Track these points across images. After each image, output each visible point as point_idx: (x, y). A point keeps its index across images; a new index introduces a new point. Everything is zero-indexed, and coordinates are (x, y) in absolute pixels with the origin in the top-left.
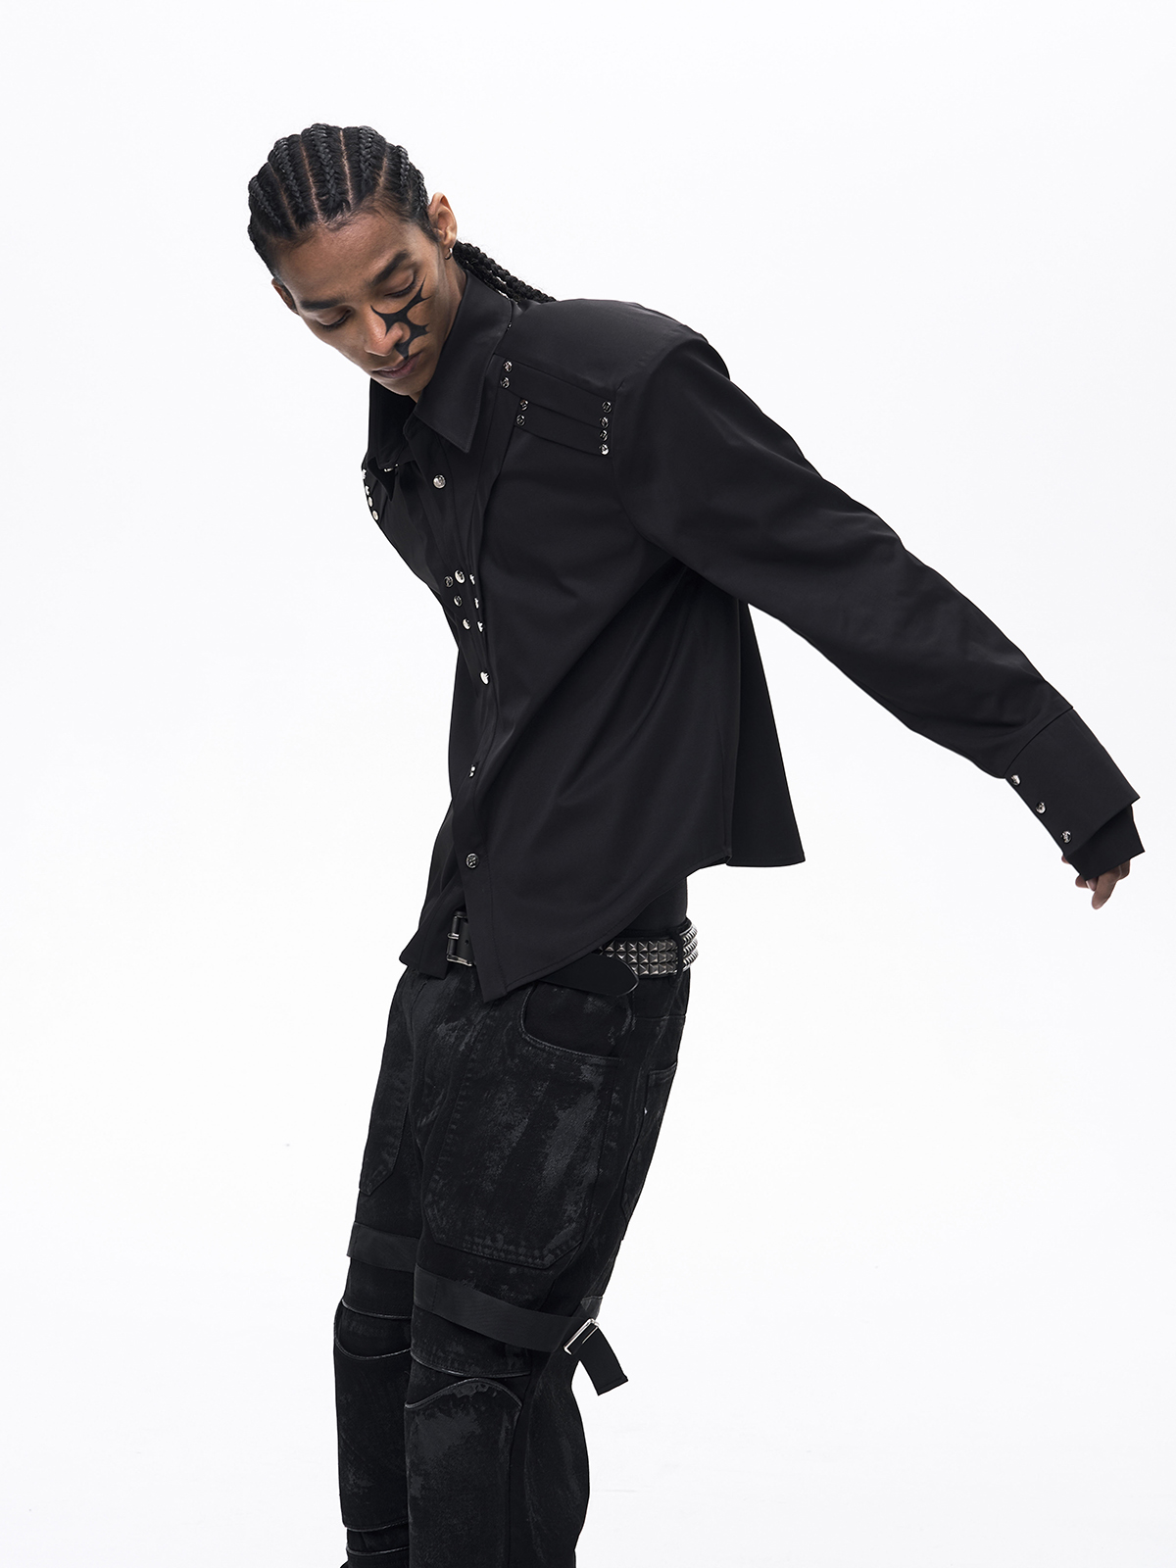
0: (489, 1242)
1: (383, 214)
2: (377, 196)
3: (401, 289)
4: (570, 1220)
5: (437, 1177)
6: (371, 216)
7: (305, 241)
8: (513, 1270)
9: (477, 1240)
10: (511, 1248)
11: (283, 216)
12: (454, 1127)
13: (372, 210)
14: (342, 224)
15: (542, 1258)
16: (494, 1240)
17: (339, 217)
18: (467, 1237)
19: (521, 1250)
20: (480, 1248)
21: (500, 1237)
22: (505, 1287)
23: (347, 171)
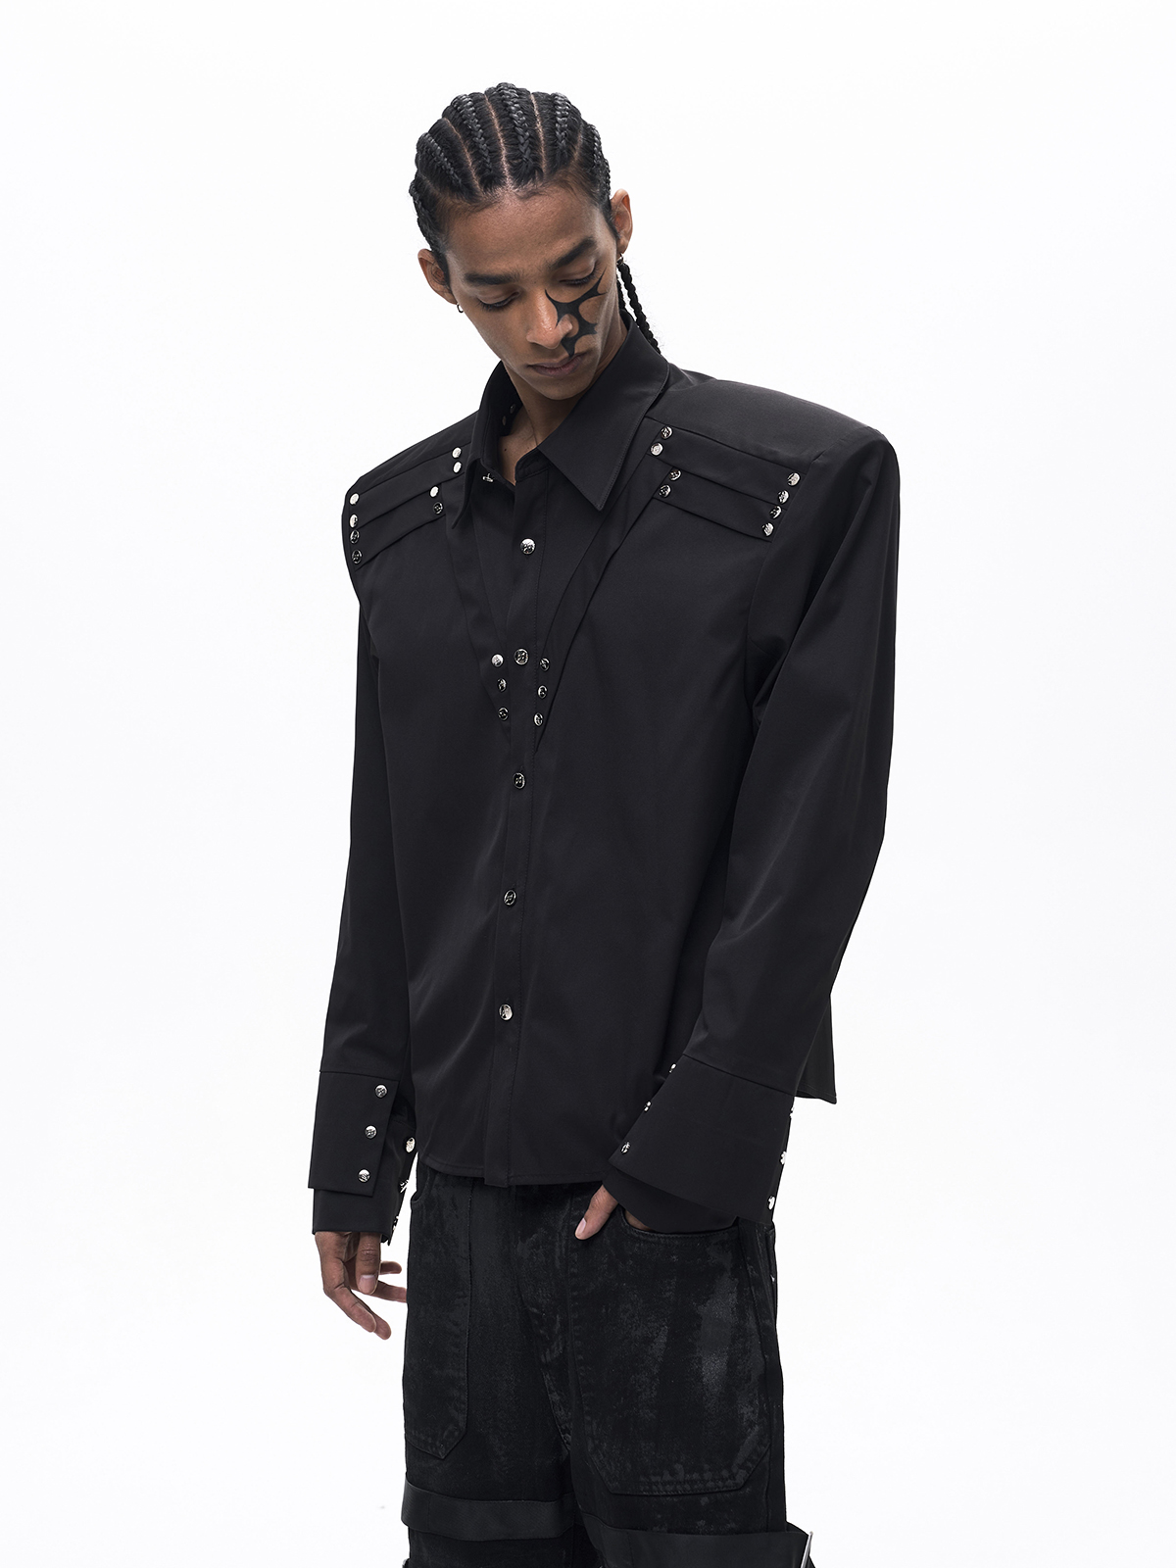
0: (667, 1477)
1: (575, 189)
2: (571, 170)
3: (579, 277)
4: (751, 1424)
5: (588, 1418)
6: (563, 191)
7: (488, 205)
8: (704, 1500)
9: (653, 1479)
10: (695, 1476)
11: (465, 176)
12: (581, 1357)
13: (564, 184)
14: (534, 193)
15: (733, 1476)
16: (673, 1473)
17: (530, 186)
18: (642, 1479)
19: (707, 1476)
20: (660, 1486)
21: (678, 1467)
22: (701, 1523)
23: (542, 138)
